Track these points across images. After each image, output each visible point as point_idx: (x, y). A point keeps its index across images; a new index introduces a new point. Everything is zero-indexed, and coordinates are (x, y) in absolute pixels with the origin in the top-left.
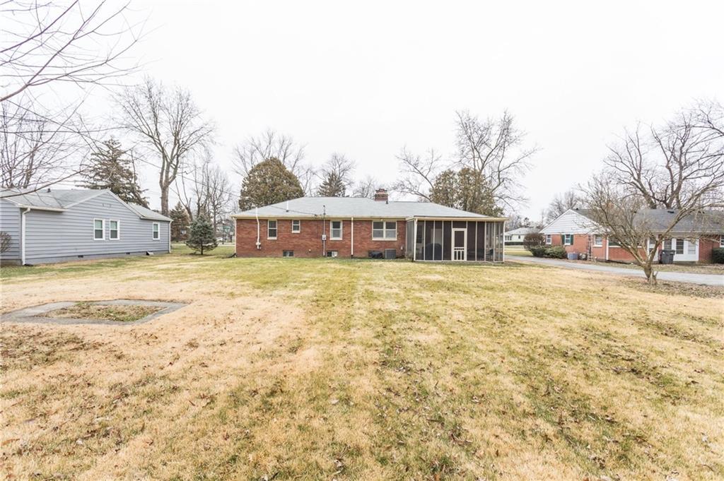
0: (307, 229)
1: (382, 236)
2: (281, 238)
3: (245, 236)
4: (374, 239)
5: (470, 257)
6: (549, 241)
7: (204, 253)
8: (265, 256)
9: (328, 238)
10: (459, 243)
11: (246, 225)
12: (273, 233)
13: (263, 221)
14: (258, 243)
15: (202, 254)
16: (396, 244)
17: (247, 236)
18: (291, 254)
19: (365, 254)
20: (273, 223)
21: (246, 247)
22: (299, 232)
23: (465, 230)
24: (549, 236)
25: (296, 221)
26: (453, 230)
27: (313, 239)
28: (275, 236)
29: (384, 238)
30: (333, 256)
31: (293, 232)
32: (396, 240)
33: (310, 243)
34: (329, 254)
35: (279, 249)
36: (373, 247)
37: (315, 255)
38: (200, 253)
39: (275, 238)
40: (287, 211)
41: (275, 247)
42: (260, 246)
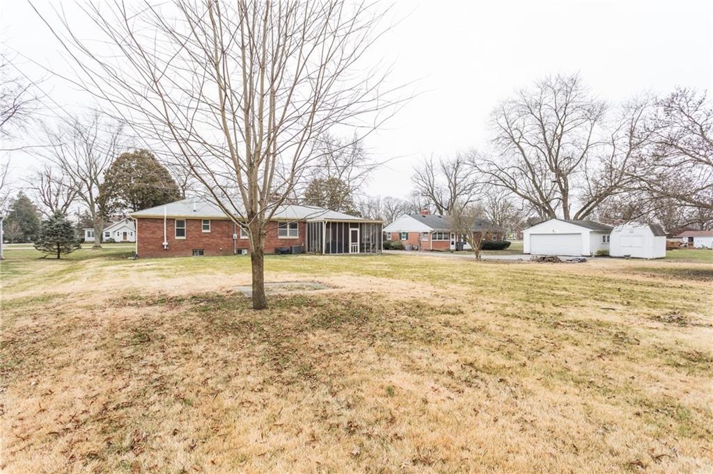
0: (218, 229)
1: (286, 235)
2: (191, 238)
3: (148, 236)
4: (280, 237)
5: (362, 250)
6: (389, 237)
7: (61, 256)
8: (173, 256)
9: (239, 237)
10: (354, 240)
11: (149, 224)
12: (180, 233)
13: (170, 220)
14: (165, 243)
15: (59, 258)
16: (298, 241)
17: (152, 235)
18: (201, 253)
19: (273, 251)
20: (180, 223)
21: (150, 247)
22: (209, 231)
23: (358, 230)
24: (389, 233)
25: (206, 221)
26: (351, 230)
27: (224, 238)
28: (183, 235)
29: (288, 237)
30: (243, 254)
31: (203, 231)
32: (297, 237)
33: (221, 242)
34: (239, 252)
35: (188, 248)
36: (279, 245)
37: (227, 252)
38: (56, 256)
39: (184, 238)
40: (195, 211)
41: (184, 247)
42: (167, 246)
